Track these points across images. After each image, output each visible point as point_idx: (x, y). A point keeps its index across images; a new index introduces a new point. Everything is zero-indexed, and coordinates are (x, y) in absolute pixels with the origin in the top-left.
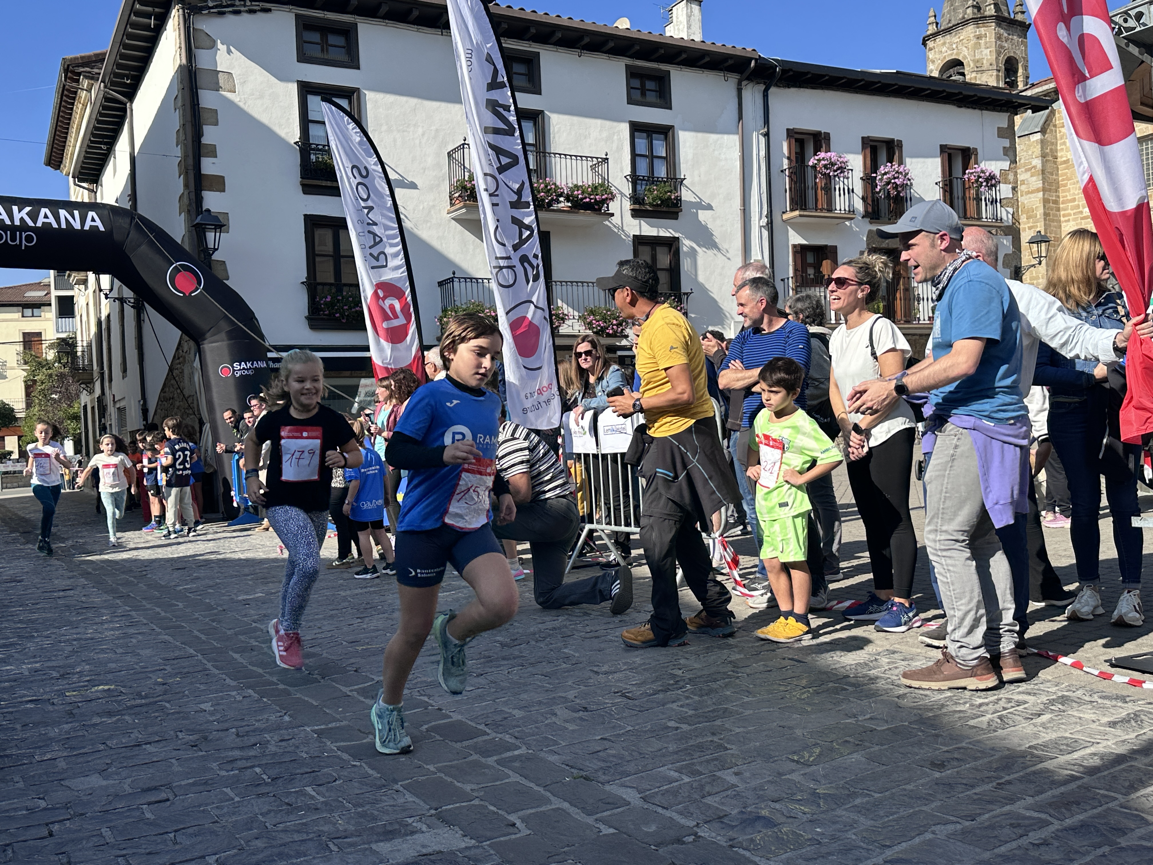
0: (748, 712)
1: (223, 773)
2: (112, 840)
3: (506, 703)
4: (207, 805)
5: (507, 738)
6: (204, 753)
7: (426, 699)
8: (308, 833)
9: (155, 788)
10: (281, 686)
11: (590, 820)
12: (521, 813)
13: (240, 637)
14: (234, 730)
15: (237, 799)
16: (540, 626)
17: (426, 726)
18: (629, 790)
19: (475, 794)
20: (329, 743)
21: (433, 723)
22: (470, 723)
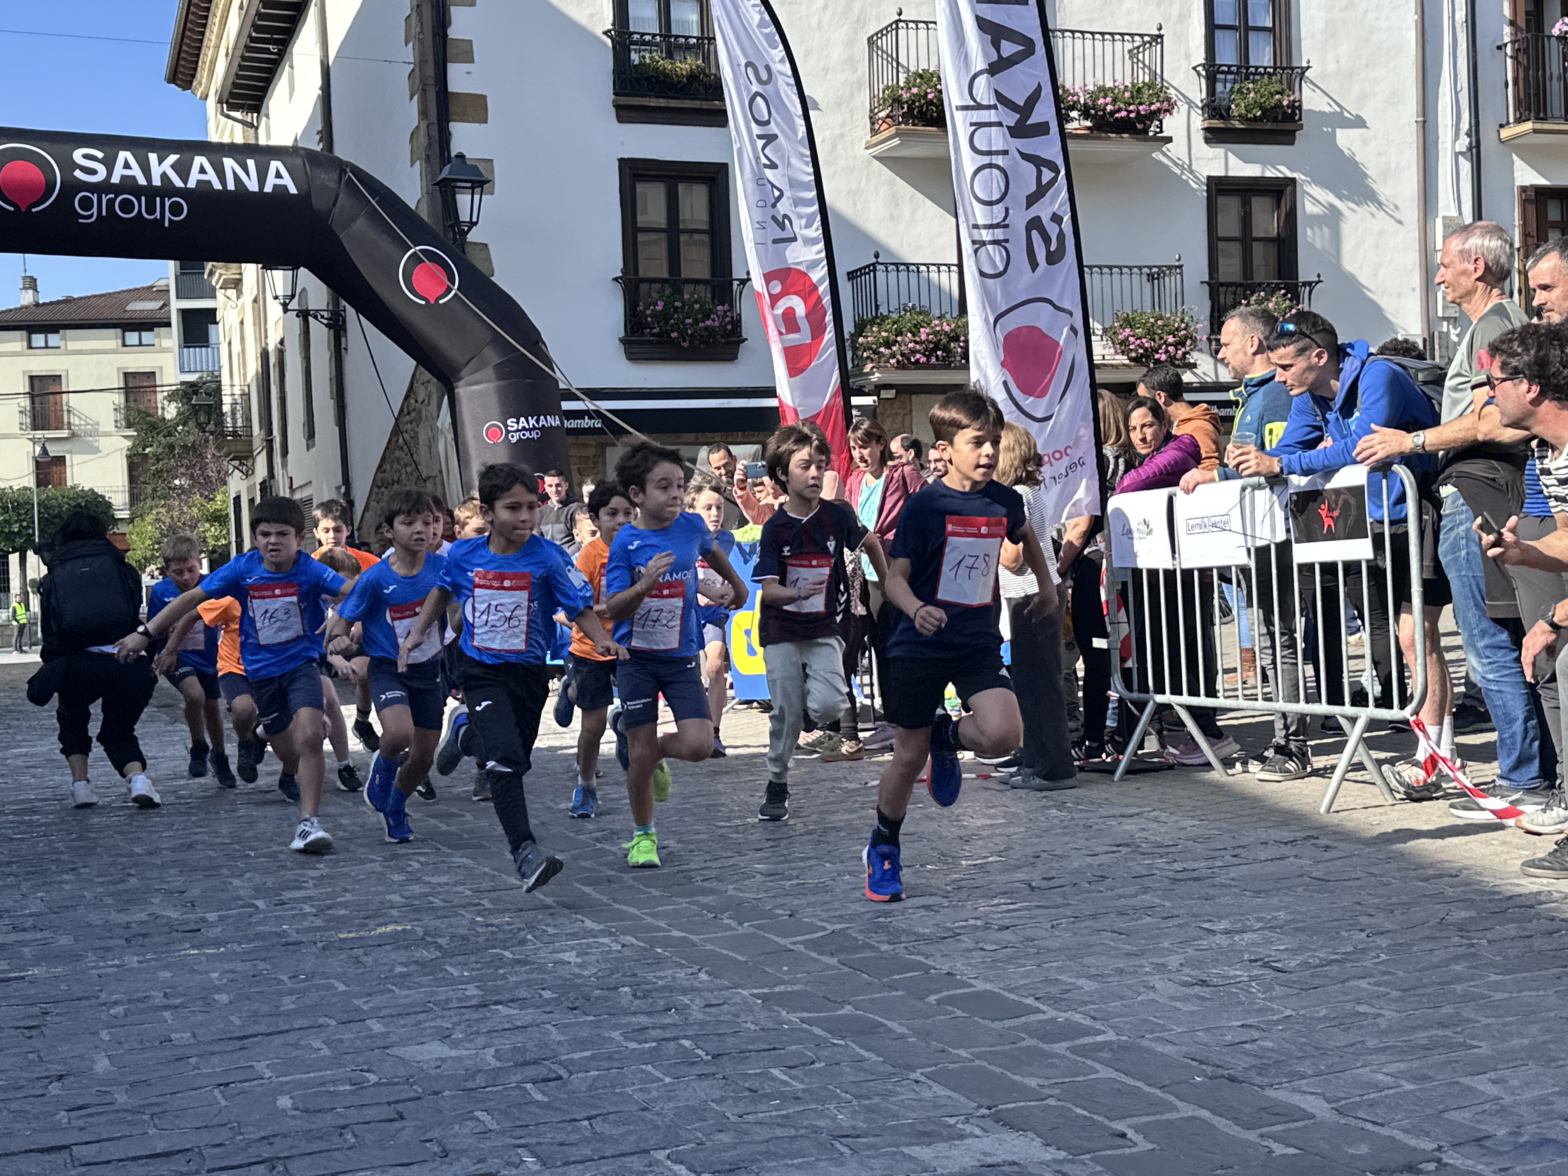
0: (1499, 996)
1: (633, 1045)
2: (497, 1127)
3: (1060, 970)
4: (624, 1086)
5: (1077, 1017)
6: (592, 1018)
7: (921, 959)
8: (797, 1129)
9: (535, 1062)
10: (675, 933)
11: (1252, 1136)
12: (1129, 1121)
14: (627, 989)
15: (668, 1080)
16: (1089, 860)
17: (935, 997)
18: (1311, 1098)
19: (1047, 1092)
20: (784, 1013)
21: (946, 993)
22: (1007, 994)
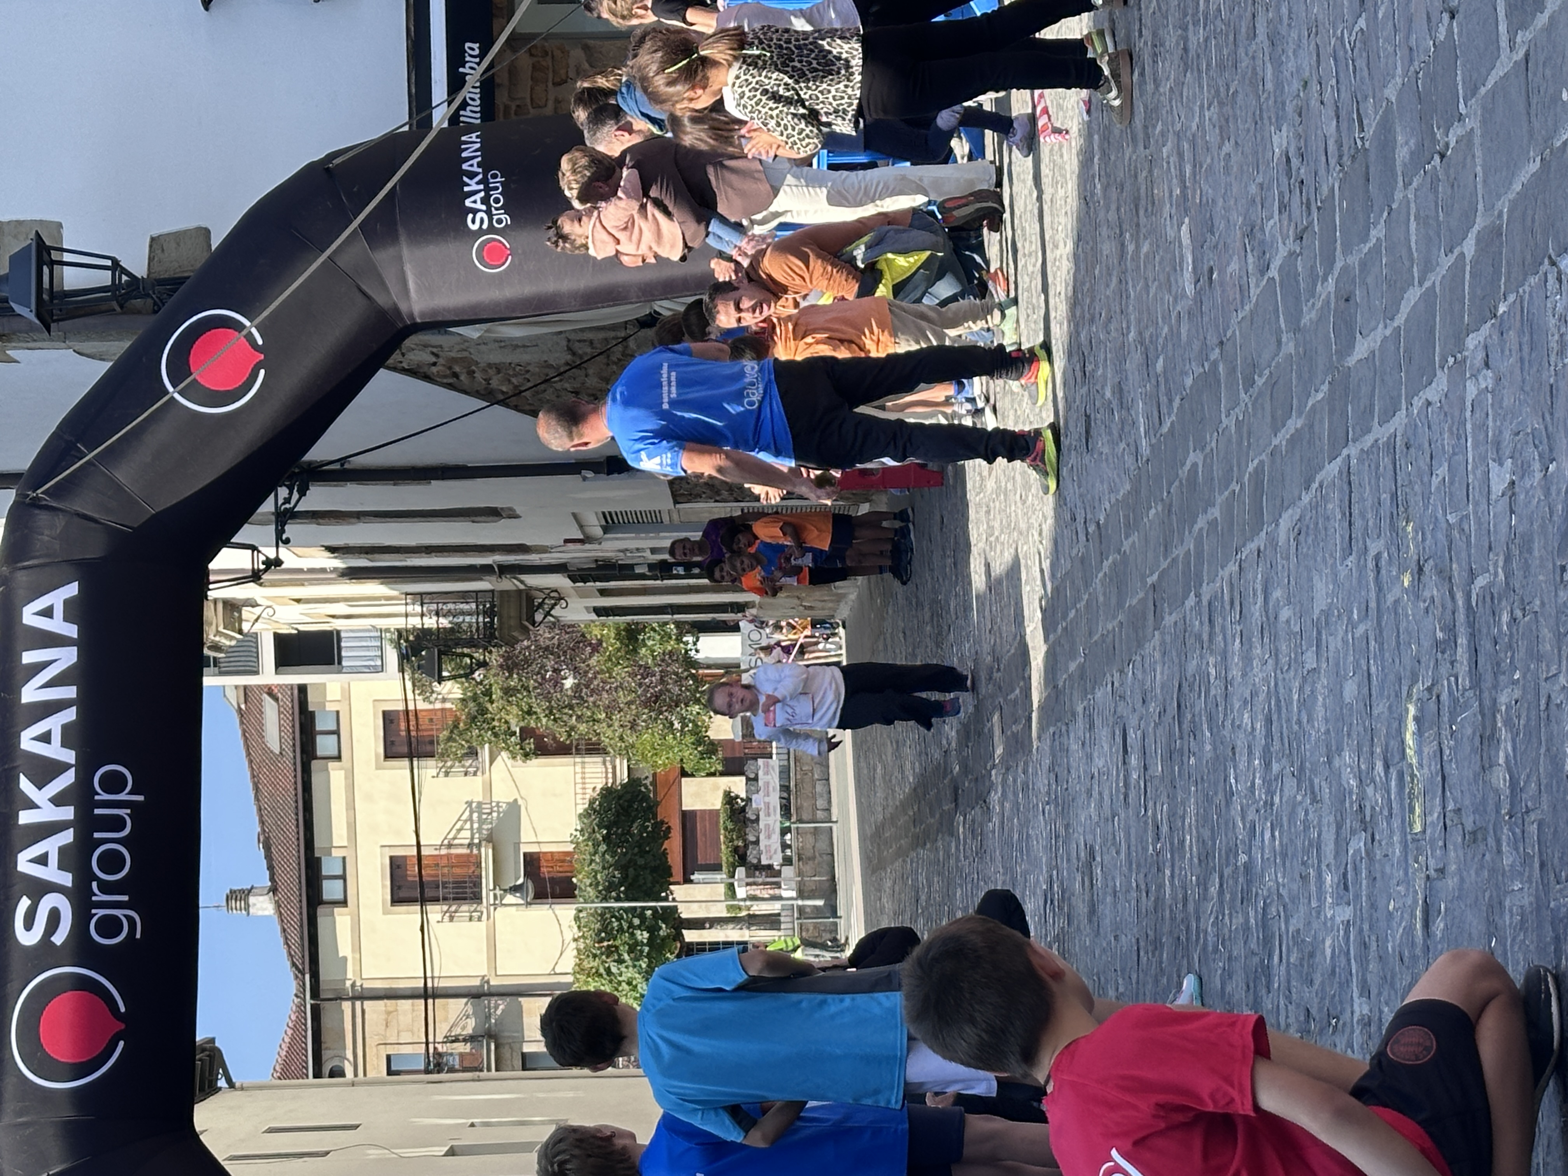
13: (1305, 320)
